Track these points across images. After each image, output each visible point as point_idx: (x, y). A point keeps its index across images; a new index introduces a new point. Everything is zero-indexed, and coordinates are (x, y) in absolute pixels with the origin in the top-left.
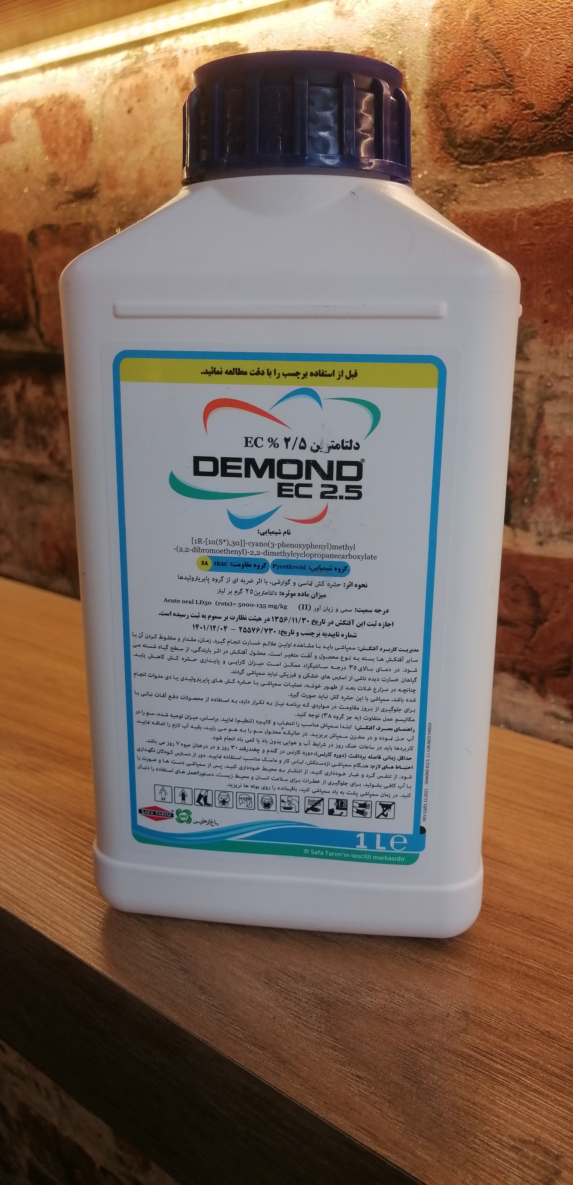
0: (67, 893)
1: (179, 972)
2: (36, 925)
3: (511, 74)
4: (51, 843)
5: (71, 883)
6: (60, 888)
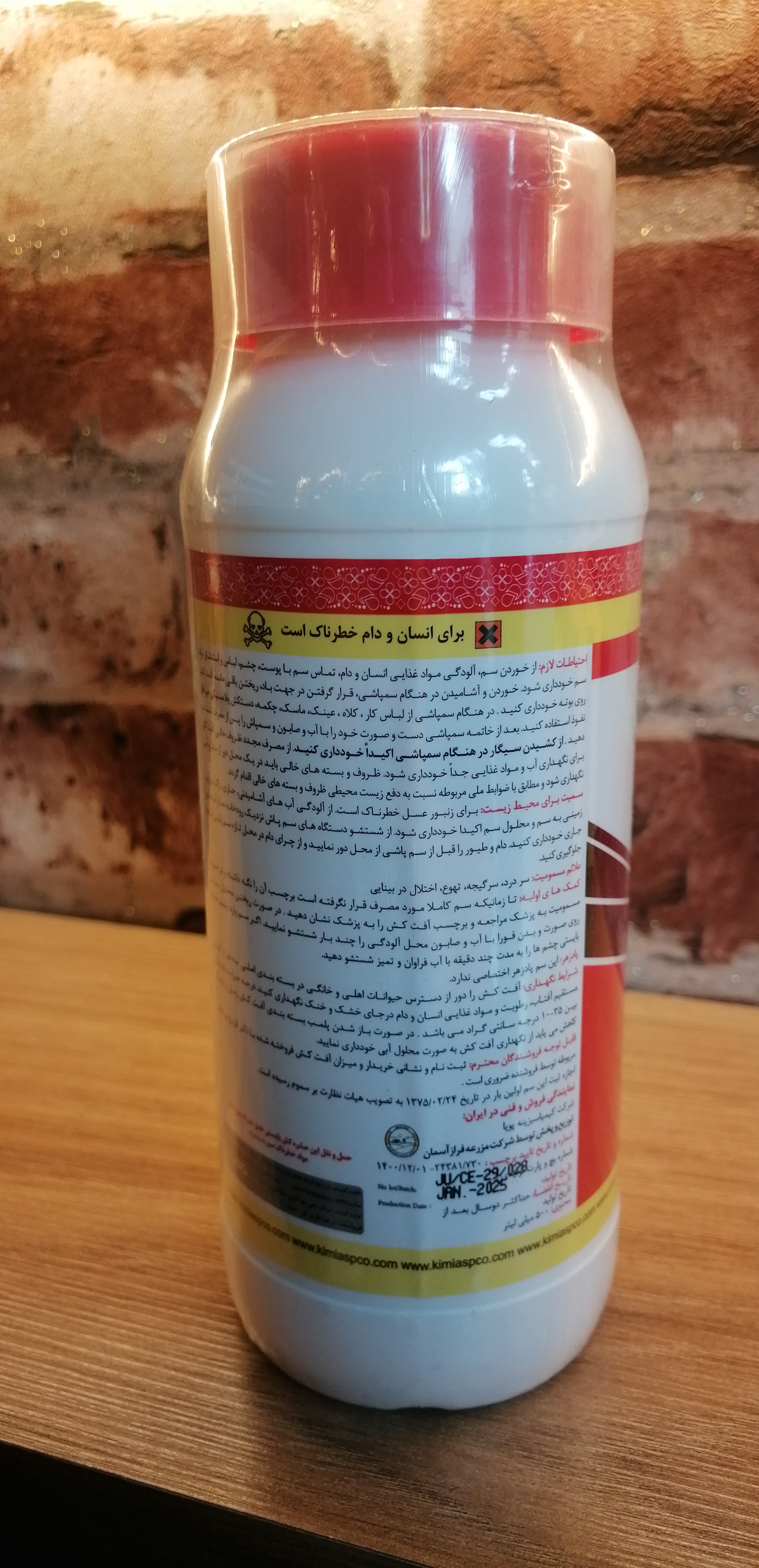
0: (110, 1388)
1: (382, 1479)
2: (91, 1461)
3: (558, 66)
4: (28, 1307)
5: (107, 1370)
6: (91, 1383)
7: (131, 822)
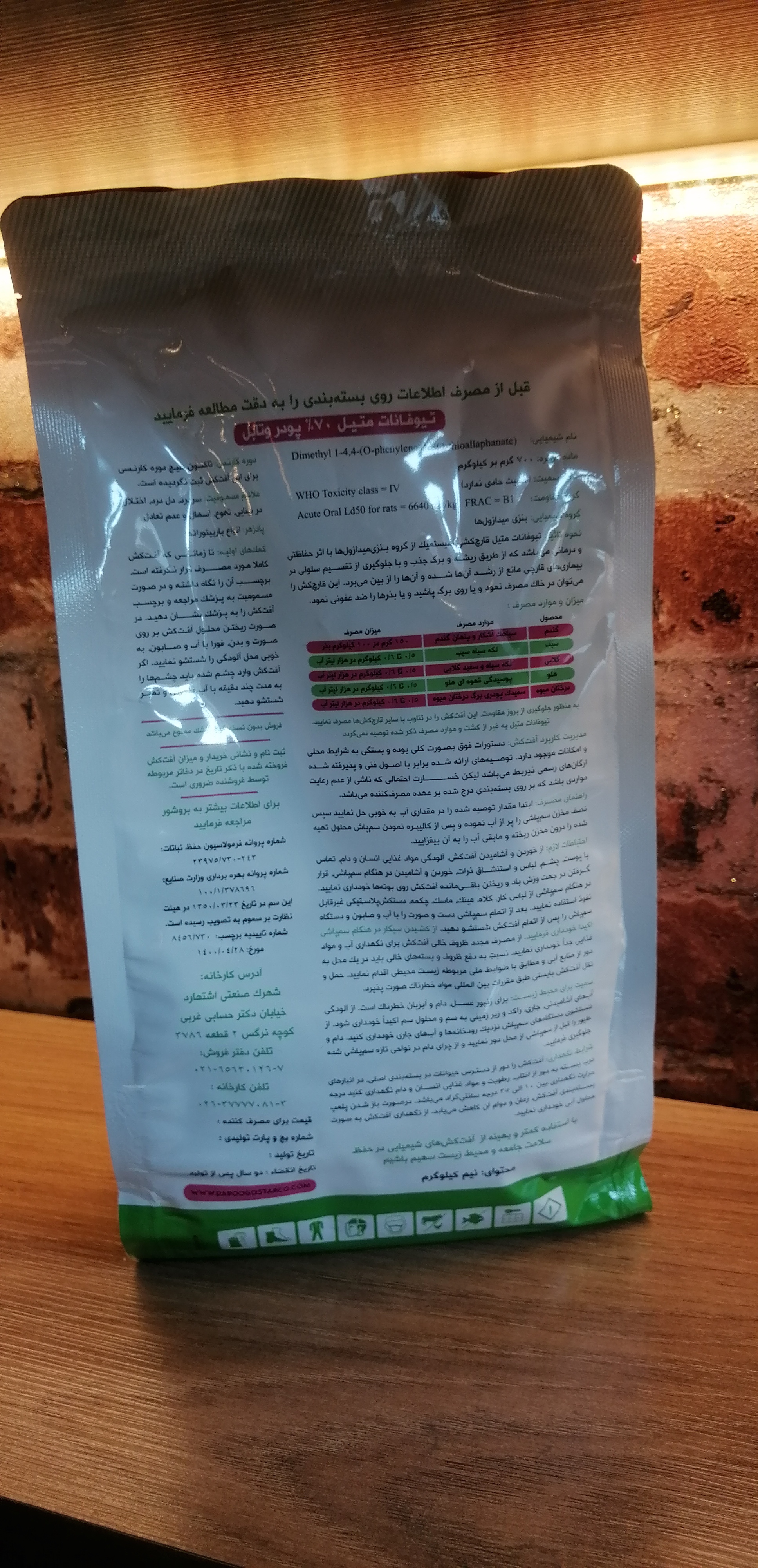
7: (26, 931)
